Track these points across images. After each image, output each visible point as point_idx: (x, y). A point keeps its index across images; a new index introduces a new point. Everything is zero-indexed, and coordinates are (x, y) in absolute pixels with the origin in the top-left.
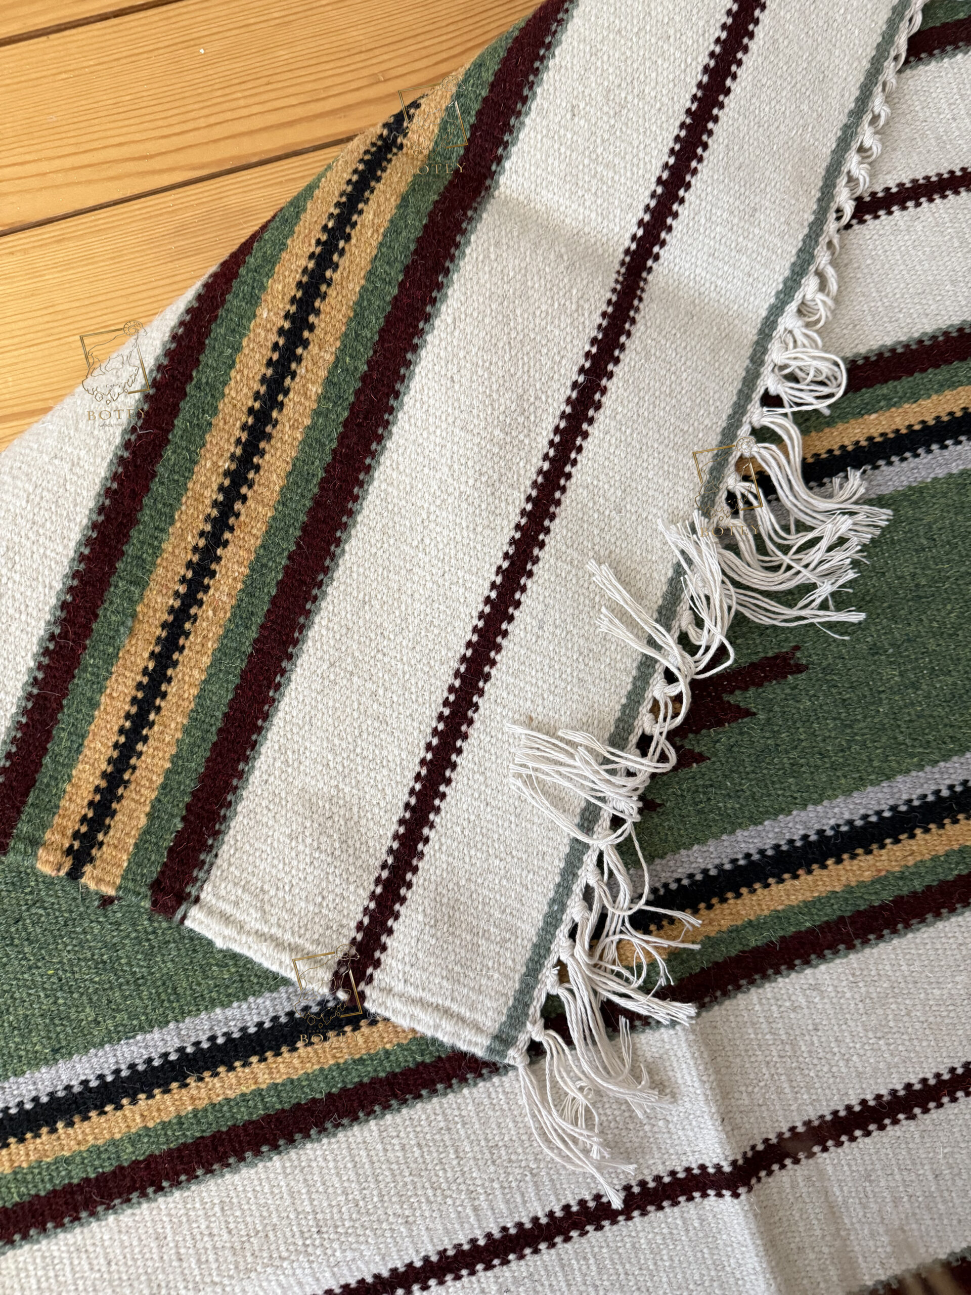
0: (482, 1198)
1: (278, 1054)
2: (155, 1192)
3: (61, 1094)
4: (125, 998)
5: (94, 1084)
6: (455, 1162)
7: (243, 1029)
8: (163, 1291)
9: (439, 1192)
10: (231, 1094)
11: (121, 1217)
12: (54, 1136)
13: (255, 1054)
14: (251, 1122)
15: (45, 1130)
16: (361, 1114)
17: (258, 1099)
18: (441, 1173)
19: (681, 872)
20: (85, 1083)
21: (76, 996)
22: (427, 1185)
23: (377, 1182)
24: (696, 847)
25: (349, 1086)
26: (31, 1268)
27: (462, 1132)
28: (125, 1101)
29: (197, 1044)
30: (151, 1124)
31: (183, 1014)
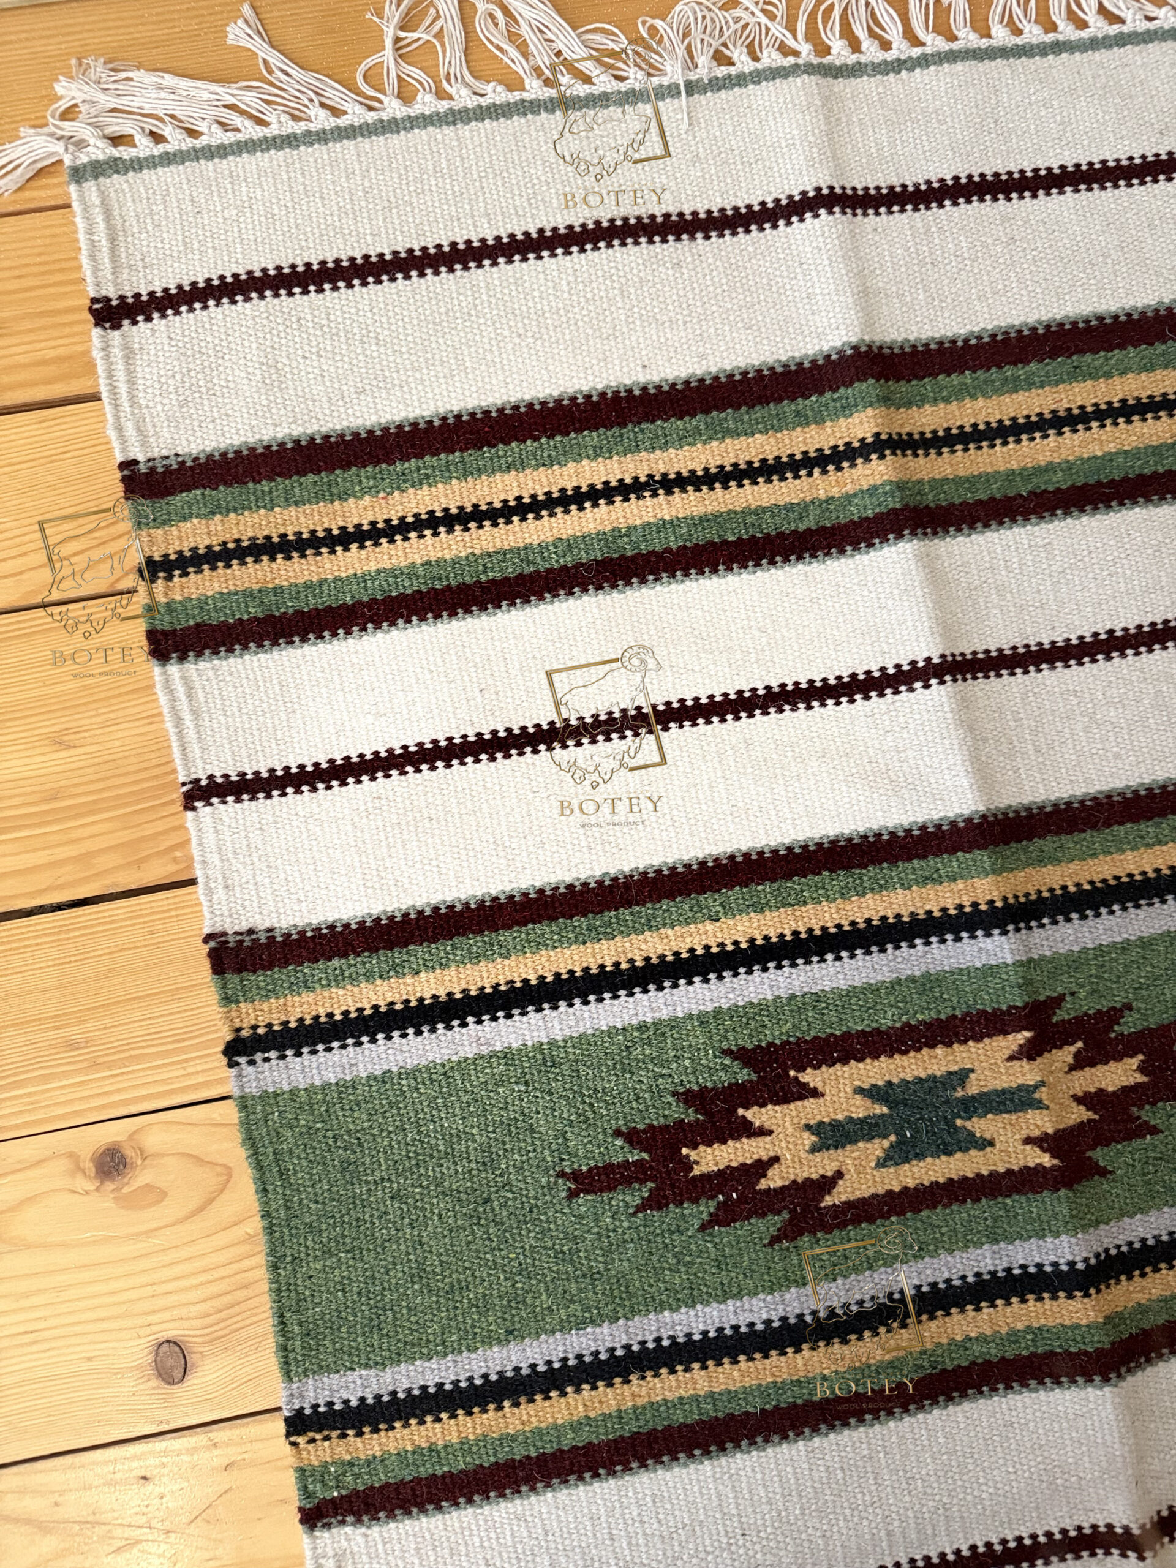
0: (896, 1524)
1: (719, 1364)
2: (592, 1477)
3: (509, 1374)
4: (580, 1290)
5: (541, 1368)
6: (873, 1488)
7: (689, 1335)
8: (596, 1565)
9: (856, 1513)
10: (669, 1396)
11: (559, 1495)
12: (500, 1414)
13: (697, 1361)
14: (686, 1425)
15: (491, 1407)
16: (791, 1434)
17: (694, 1404)
18: (859, 1496)
19: (1121, 1240)
20: (533, 1366)
21: (534, 1282)
22: (846, 1505)
23: (801, 1497)
24: (1139, 1216)
25: (783, 1405)
26: (473, 1527)
27: (883, 1462)
28: (569, 1389)
29: (643, 1343)
30: (592, 1415)
31: (634, 1312)
